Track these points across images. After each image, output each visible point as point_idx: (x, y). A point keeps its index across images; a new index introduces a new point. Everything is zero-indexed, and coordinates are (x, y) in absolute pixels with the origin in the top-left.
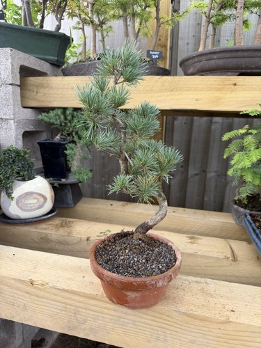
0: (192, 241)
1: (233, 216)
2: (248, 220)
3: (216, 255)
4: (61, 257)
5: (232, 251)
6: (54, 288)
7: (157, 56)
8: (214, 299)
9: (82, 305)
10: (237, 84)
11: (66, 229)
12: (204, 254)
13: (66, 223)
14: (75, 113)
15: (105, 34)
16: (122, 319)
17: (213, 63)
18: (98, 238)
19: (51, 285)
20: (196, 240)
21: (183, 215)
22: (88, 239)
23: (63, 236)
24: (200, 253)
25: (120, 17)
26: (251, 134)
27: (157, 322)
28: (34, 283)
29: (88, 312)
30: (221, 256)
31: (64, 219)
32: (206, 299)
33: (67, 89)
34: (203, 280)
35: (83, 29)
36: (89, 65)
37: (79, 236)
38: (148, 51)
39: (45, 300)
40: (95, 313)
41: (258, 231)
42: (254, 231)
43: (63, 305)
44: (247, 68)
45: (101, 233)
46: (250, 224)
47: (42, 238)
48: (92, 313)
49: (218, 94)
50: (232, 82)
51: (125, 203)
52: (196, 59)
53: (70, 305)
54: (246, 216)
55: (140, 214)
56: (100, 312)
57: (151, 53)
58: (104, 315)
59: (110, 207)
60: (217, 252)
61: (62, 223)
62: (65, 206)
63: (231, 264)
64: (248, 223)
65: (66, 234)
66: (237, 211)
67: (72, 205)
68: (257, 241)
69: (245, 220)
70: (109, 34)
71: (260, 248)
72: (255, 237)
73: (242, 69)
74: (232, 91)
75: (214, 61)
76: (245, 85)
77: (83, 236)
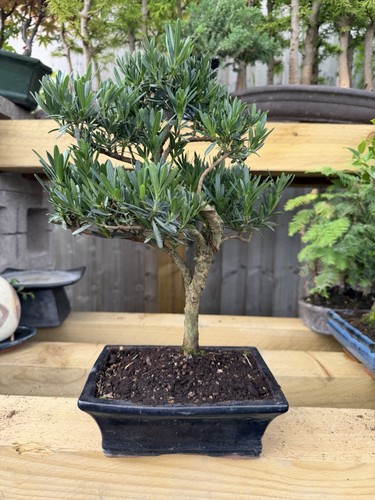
1: (305, 321)
2: (336, 320)
3: (302, 374)
4: (60, 400)
5: (322, 367)
6: (62, 452)
9: (114, 477)
10: (299, 133)
11: (57, 358)
12: (286, 374)
13: (54, 349)
16: (187, 491)
17: (267, 106)
19: (55, 447)
21: (236, 325)
23: (53, 369)
25: (126, 42)
26: (325, 199)
27: (248, 485)
28: (22, 449)
29: (126, 487)
30: (311, 375)
31: (49, 343)
35: (68, 56)
37: (83, 367)
39: (43, 478)
40: (140, 488)
41: (357, 331)
43: (79, 482)
46: (342, 324)
47: (15, 377)
48: (133, 488)
50: (292, 132)
51: (142, 315)
53: (92, 480)
54: (331, 315)
55: (169, 328)
56: (146, 485)
58: (155, 489)
60: (303, 370)
62: (44, 325)
63: (326, 385)
64: (336, 324)
65: (59, 366)
66: (312, 312)
67: (58, 324)
68: (360, 344)
69: (328, 322)
70: (107, 66)
71: (367, 354)
72: (354, 340)
73: (305, 116)
74: (292, 144)
75: (268, 103)
76: (309, 135)
77: (88, 367)
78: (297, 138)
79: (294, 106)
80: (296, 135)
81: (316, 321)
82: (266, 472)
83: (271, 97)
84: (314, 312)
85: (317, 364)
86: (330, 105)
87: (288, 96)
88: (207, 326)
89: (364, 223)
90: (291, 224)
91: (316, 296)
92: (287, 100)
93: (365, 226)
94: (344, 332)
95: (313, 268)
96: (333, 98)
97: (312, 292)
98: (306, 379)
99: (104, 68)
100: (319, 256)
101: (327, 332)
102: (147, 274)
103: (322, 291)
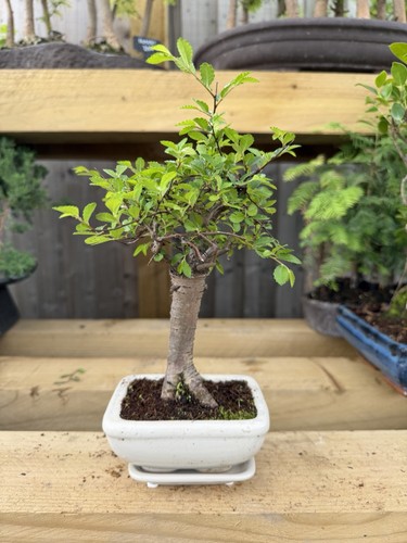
0: (252, 367)
1: (309, 322)
2: (347, 317)
3: (304, 387)
5: (330, 376)
8: (336, 471)
10: (298, 86)
12: (283, 387)
15: (51, 9)
17: (254, 51)
18: (56, 387)
20: (259, 367)
22: (34, 392)
26: (333, 167)
30: (315, 388)
32: (320, 475)
34: (299, 435)
36: (21, 53)
37: (13, 388)
38: (136, 39)
41: (375, 329)
42: (367, 331)
44: (311, 59)
45: (63, 377)
46: (354, 321)
49: (268, 103)
50: (289, 83)
51: (109, 321)
52: (225, 46)
54: (340, 312)
57: (141, 41)
59: (78, 331)
60: (305, 381)
64: (347, 323)
66: (317, 310)
68: (377, 346)
69: (337, 320)
70: (58, 8)
71: (387, 358)
72: (370, 341)
73: (304, 61)
74: (291, 99)
75: (256, 46)
76: (311, 88)
77: (20, 388)
78: (297, 91)
79: (289, 48)
80: (295, 87)
81: (322, 320)
82: (248, 531)
83: (258, 38)
84: (320, 309)
85: (323, 374)
86: (335, 43)
87: (279, 35)
89: (379, 196)
90: (291, 199)
91: (322, 290)
92: (278, 41)
93: (381, 199)
94: (357, 331)
95: (318, 255)
96: (339, 33)
97: (317, 283)
98: (309, 393)
99: (55, 12)
100: (325, 239)
101: (336, 334)
102: (126, 276)
103: (330, 282)
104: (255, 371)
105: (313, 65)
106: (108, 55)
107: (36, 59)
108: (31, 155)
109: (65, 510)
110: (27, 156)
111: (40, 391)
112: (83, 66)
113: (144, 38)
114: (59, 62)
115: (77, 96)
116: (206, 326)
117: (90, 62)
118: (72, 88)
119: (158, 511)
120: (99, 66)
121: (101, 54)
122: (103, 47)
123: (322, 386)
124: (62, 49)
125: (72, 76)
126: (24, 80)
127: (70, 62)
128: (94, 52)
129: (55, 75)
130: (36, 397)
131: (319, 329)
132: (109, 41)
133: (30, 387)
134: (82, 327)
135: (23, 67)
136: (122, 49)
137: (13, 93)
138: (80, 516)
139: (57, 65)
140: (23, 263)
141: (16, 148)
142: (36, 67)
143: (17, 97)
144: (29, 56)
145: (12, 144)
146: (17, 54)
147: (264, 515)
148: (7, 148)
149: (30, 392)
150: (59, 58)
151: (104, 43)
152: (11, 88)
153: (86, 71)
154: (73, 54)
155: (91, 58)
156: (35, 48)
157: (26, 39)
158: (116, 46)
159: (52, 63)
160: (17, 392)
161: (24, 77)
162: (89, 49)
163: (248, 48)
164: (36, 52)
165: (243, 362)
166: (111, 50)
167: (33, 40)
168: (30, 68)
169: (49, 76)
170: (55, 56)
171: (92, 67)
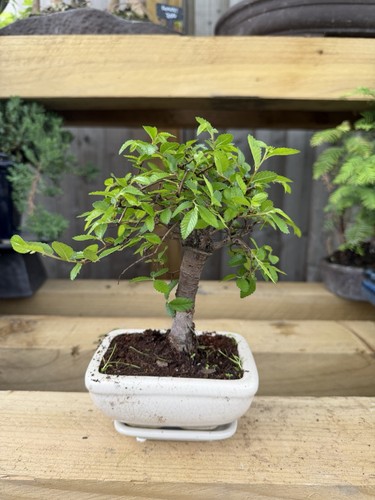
0: (283, 330)
3: (339, 350)
7: (174, 16)
10: (325, 51)
11: (23, 336)
13: (20, 325)
14: (26, 109)
17: (281, 15)
20: (290, 329)
22: (75, 351)
24: (309, 350)
30: (351, 351)
31: (15, 317)
33: (7, 61)
36: (50, 20)
37: (55, 347)
38: (159, 6)
44: (338, 24)
49: (293, 69)
50: (316, 48)
52: (250, 11)
54: (367, 276)
57: (163, 8)
59: (105, 291)
61: (11, 326)
62: (13, 295)
63: (369, 364)
65: (24, 346)
66: (337, 274)
67: (30, 293)
69: (363, 285)
73: (331, 26)
74: (316, 65)
75: (283, 11)
76: (337, 53)
77: (62, 347)
78: (323, 56)
79: (316, 13)
80: (321, 52)
81: (343, 284)
84: (341, 273)
85: (354, 337)
86: (363, 8)
88: (210, 294)
90: (317, 164)
91: (342, 255)
97: (342, 248)
98: (345, 356)
101: (357, 298)
103: (355, 247)
104: (287, 334)
105: (340, 31)
106: (134, 22)
107: (64, 25)
108: (60, 120)
109: (134, 478)
110: (57, 122)
111: (80, 351)
112: (110, 32)
113: (166, 6)
114: (87, 28)
115: (106, 62)
116: (226, 288)
117: (116, 29)
118: (101, 53)
119: (229, 481)
120: (126, 32)
121: (127, 20)
122: (129, 14)
123: (357, 350)
124: (90, 16)
125: (101, 41)
126: (54, 46)
127: (97, 28)
128: (120, 19)
129: (85, 41)
130: (77, 357)
131: (339, 293)
132: (133, 8)
133: (71, 347)
134: (108, 287)
135: (51, 34)
136: (146, 16)
137: (43, 58)
138: (149, 485)
139: (85, 31)
140: (57, 225)
141: (45, 113)
142: (64, 33)
143: (47, 63)
144: (57, 22)
145: (41, 109)
146: (45, 21)
147: (339, 487)
148: (37, 113)
149: (71, 351)
150: (87, 24)
151: (129, 10)
152: (41, 53)
153: (114, 37)
154: (100, 21)
155: (118, 24)
156: (64, 14)
157: (54, 5)
158: (140, 12)
159: (80, 29)
160: (58, 352)
161: (54, 43)
162: (115, 16)
163: (275, 12)
164: (65, 18)
165: (272, 325)
166: (136, 17)
167: (60, 6)
168: (58, 34)
169: (78, 42)
170: (84, 22)
171: (118, 33)
